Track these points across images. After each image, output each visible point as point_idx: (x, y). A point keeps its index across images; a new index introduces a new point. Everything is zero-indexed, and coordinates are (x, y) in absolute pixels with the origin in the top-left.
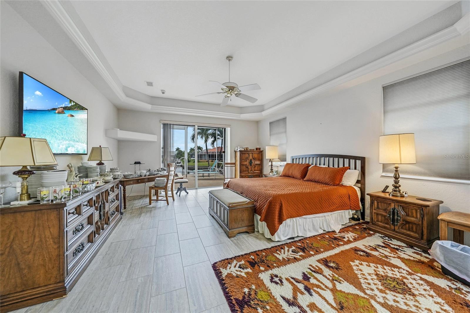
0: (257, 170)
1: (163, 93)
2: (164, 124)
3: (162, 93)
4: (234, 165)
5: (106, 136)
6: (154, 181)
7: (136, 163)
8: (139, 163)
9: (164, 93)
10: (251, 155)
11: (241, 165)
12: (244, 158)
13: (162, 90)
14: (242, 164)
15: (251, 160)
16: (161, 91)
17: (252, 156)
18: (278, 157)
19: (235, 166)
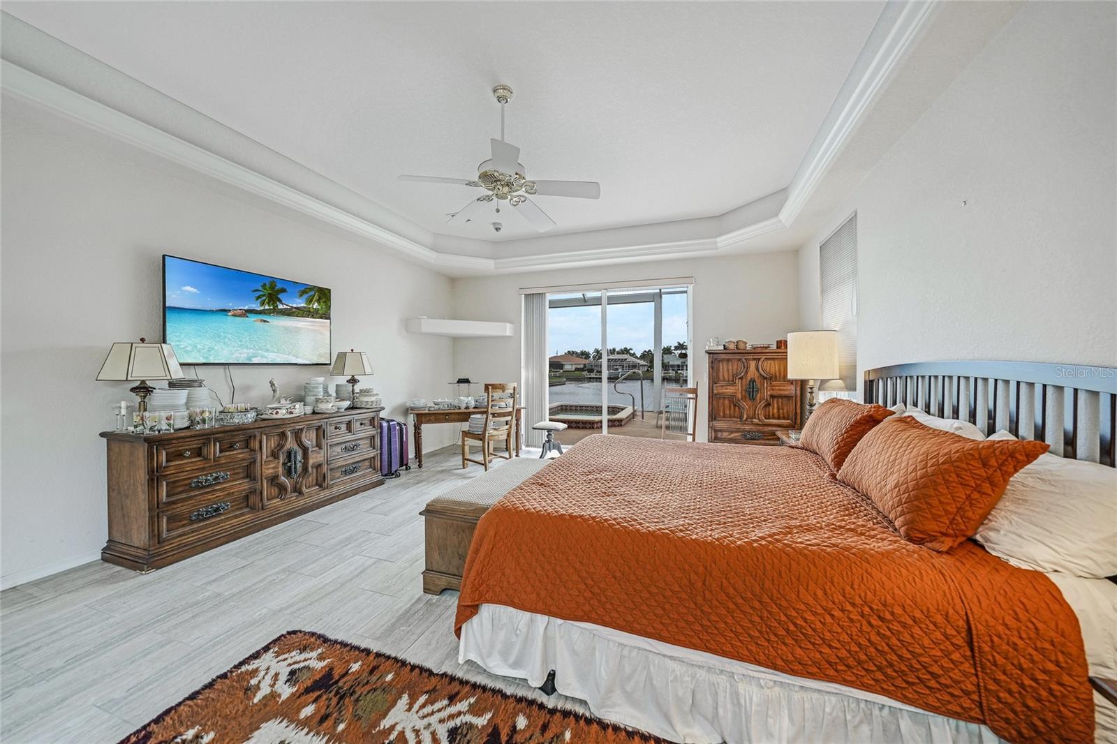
0: (776, 416)
1: (497, 229)
2: (527, 296)
3: (494, 229)
4: (694, 396)
5: (407, 332)
6: (468, 421)
7: (460, 381)
8: (467, 381)
9: (500, 229)
10: (753, 364)
11: (712, 397)
12: (726, 373)
13: (494, 224)
14: (715, 392)
15: (753, 381)
16: (492, 226)
17: (757, 369)
18: (840, 373)
19: (696, 399)
